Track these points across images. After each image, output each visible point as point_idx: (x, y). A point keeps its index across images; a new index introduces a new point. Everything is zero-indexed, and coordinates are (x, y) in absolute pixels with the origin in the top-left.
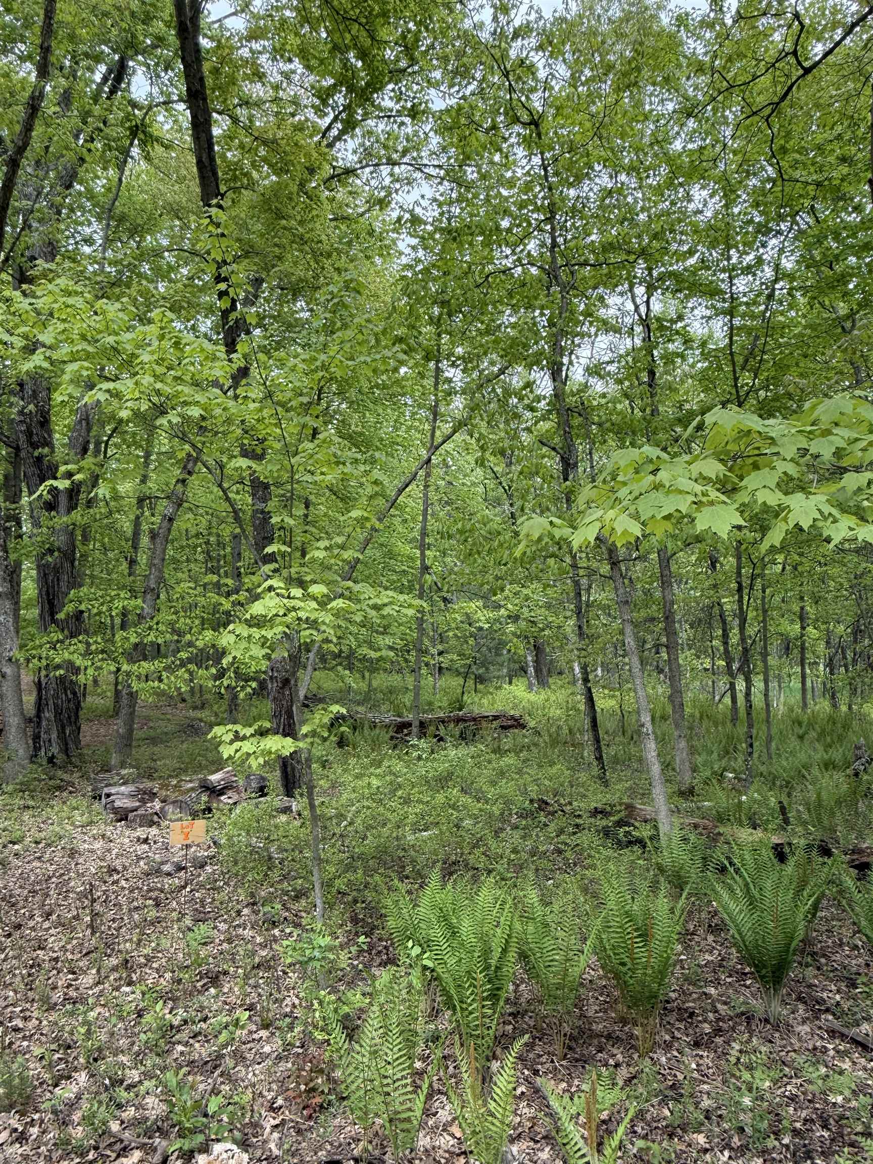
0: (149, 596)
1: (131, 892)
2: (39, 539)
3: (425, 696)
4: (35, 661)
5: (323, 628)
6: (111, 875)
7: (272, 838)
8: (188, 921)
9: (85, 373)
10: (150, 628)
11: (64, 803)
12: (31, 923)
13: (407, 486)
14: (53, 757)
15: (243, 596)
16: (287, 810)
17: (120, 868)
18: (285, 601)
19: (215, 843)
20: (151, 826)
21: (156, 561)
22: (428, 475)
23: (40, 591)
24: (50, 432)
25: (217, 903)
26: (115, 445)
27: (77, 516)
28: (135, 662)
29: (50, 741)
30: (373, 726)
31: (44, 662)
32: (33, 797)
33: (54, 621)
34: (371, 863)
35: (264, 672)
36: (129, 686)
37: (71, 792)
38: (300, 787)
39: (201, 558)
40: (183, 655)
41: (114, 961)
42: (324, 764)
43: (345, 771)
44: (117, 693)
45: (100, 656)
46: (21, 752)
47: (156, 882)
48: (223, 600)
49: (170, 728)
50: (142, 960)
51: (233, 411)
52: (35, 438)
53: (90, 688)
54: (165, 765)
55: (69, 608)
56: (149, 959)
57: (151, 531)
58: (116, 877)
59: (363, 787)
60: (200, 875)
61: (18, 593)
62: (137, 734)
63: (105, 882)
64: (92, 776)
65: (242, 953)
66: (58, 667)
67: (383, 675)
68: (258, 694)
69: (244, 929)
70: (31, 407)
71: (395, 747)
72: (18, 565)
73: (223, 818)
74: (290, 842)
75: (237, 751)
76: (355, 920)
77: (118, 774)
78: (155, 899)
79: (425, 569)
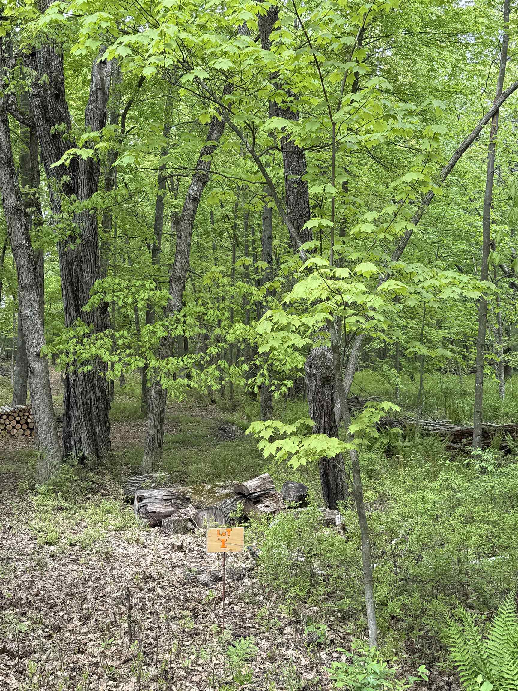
0: (175, 286)
1: (168, 600)
2: (60, 225)
3: (488, 401)
4: (63, 356)
5: (371, 313)
6: (146, 582)
7: (314, 552)
8: (227, 635)
9: (104, 25)
10: (178, 321)
11: (97, 505)
12: (70, 627)
13: (467, 146)
14: (83, 458)
15: (278, 282)
16: (330, 523)
17: (155, 576)
18: (330, 282)
19: (253, 554)
20: (185, 533)
21: (182, 247)
22: (494, 130)
23: (64, 281)
24: (66, 107)
25: (257, 619)
26: (132, 118)
27: (97, 198)
28: (163, 358)
29: (80, 441)
30: (426, 434)
31: (72, 358)
32: (66, 499)
33: (79, 314)
34: (429, 587)
35: (301, 370)
36: (158, 384)
37: (103, 495)
38: (343, 498)
39: (227, 244)
40: (213, 350)
41: (153, 671)
42: (371, 474)
43: (395, 482)
44: (145, 390)
45: (128, 351)
46: (53, 452)
47: (193, 592)
48: (254, 289)
49: (201, 431)
50: (182, 673)
51: (265, 61)
52: (51, 114)
53: (117, 387)
54: (197, 469)
55: (95, 300)
56: (189, 672)
57: (174, 215)
58: (152, 584)
59: (416, 502)
60: (237, 588)
61: (42, 285)
62: (168, 437)
63: (141, 589)
64: (124, 478)
65: (286, 673)
66: (85, 363)
67: (435, 376)
68: (293, 396)
69: (288, 648)
70: (45, 77)
71: (452, 459)
72: (40, 254)
73: (261, 528)
74: (335, 556)
75: (279, 449)
76: (410, 650)
77: (150, 477)
78: (193, 610)
79: (491, 245)
